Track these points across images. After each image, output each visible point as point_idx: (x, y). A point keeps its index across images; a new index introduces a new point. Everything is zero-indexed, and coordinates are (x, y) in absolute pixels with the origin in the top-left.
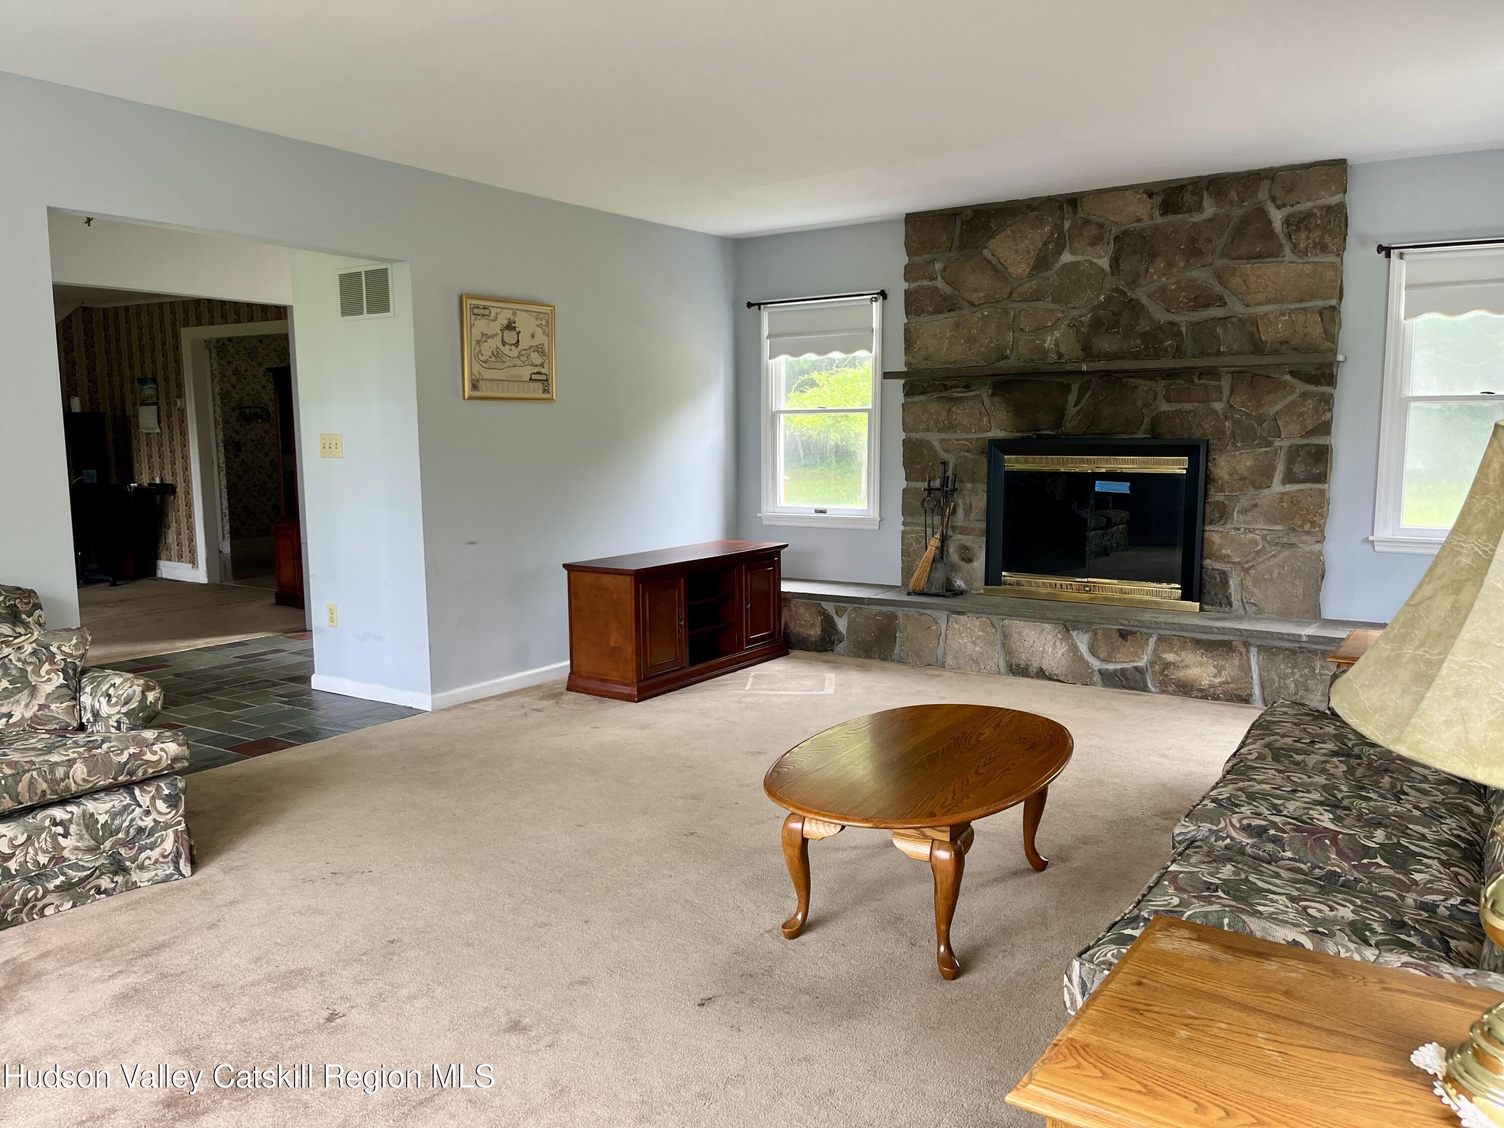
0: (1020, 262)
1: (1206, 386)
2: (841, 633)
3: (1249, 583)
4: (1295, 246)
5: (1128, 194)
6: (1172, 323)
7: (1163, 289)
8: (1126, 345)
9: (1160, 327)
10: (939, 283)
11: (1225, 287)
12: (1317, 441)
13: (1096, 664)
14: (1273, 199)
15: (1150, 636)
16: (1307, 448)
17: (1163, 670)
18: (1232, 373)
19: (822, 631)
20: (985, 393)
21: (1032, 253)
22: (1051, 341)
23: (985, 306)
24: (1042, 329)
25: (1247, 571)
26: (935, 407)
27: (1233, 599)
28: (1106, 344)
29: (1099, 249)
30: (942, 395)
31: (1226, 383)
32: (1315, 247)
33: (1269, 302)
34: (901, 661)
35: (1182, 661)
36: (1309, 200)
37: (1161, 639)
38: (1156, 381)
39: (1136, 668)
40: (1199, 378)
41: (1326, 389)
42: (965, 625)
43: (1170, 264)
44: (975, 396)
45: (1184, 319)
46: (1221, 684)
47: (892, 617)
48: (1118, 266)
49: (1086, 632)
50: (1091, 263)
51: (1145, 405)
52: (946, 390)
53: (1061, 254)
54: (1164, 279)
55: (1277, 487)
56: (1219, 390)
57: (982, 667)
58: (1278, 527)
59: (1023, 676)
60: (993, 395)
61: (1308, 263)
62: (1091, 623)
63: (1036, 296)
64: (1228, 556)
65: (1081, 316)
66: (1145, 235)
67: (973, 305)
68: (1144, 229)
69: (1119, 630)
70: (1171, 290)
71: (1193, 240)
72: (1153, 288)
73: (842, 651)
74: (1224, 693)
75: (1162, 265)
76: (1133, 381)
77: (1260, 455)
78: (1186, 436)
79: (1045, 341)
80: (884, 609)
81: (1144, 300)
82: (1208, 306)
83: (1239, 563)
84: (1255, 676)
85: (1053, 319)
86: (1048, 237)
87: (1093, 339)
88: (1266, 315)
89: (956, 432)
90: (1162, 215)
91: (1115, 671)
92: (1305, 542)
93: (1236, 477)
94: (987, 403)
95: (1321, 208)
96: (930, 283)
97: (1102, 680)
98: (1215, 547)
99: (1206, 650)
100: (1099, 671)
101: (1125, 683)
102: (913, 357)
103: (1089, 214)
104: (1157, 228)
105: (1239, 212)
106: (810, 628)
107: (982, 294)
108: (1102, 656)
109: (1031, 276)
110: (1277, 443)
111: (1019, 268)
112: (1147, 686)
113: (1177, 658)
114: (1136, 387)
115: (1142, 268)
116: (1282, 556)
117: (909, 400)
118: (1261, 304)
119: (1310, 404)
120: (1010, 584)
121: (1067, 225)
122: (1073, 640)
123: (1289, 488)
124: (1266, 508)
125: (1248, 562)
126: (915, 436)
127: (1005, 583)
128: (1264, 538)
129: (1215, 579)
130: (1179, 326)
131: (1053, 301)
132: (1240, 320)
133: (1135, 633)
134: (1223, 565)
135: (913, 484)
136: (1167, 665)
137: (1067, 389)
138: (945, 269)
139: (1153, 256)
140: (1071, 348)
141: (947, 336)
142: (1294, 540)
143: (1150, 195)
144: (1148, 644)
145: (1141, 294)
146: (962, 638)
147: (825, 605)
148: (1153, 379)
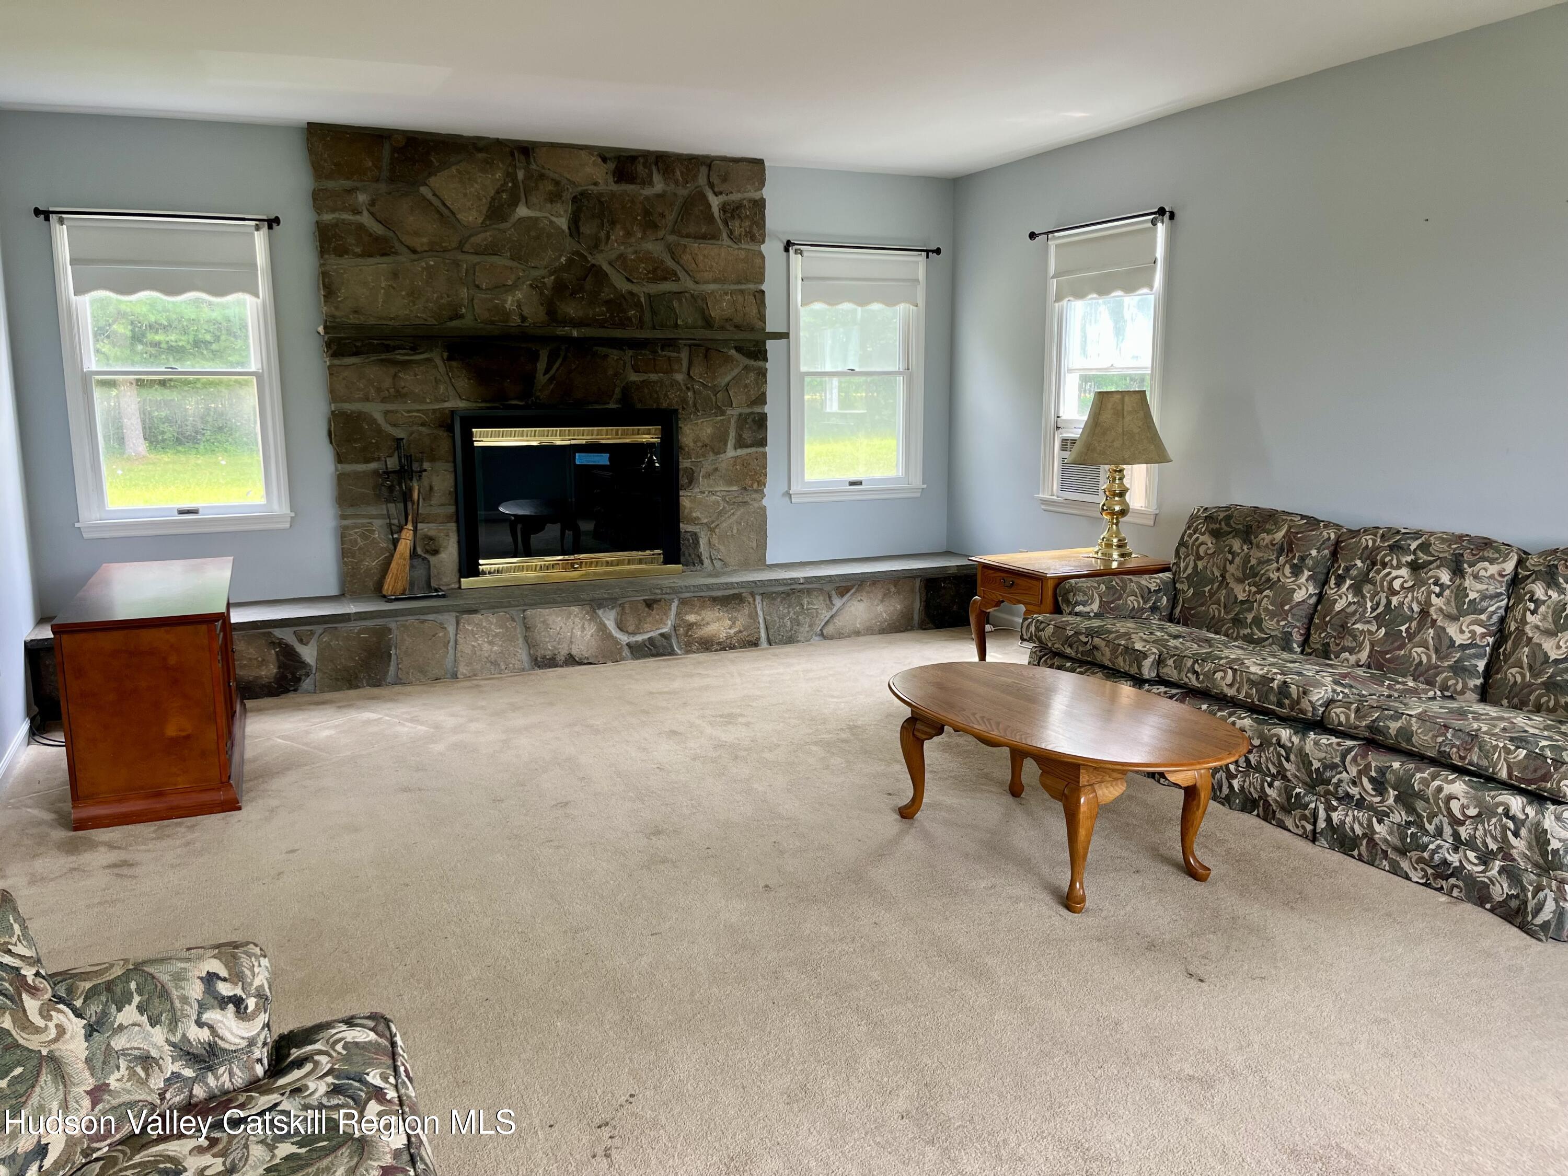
0: (470, 209)
1: (669, 358)
2: (310, 666)
3: (715, 541)
4: (731, 232)
5: (582, 153)
6: (631, 293)
7: (622, 257)
8: (591, 312)
9: (623, 296)
10: (365, 219)
11: (678, 263)
12: (757, 409)
13: (624, 638)
14: (711, 186)
15: (672, 600)
16: (752, 416)
17: (687, 633)
18: (690, 346)
19: (279, 667)
20: (437, 356)
21: (484, 200)
22: (513, 301)
23: (430, 253)
24: (503, 288)
25: (712, 530)
26: (374, 372)
27: (703, 557)
28: (571, 309)
29: (559, 207)
30: (383, 357)
31: (684, 355)
32: (746, 236)
33: (715, 281)
34: (398, 682)
35: (703, 619)
36: (739, 191)
37: (683, 602)
38: (624, 350)
39: (662, 635)
40: (662, 350)
41: (760, 363)
42: (478, 625)
43: (629, 234)
44: (427, 360)
45: (643, 290)
46: (736, 633)
47: (384, 632)
48: (577, 228)
49: (613, 608)
50: (551, 222)
51: (616, 374)
52: (388, 351)
53: (517, 206)
54: (622, 248)
55: (731, 453)
56: (679, 360)
57: (503, 667)
58: (735, 488)
59: (550, 667)
60: (450, 359)
61: (741, 249)
62: (616, 599)
63: (492, 250)
64: (698, 518)
65: (544, 278)
66: (603, 199)
67: (414, 251)
68: (601, 194)
69: (645, 600)
70: (631, 260)
71: (647, 213)
72: (613, 255)
73: (311, 688)
74: (738, 641)
75: (621, 233)
76: (603, 350)
77: (717, 423)
78: (655, 406)
79: (505, 301)
80: (370, 623)
81: (606, 267)
82: (665, 279)
83: (706, 524)
84: (761, 620)
85: (513, 277)
86: (502, 185)
87: (558, 304)
88: (713, 292)
89: (406, 402)
90: (616, 182)
91: (644, 641)
92: (754, 500)
93: (700, 444)
94: (442, 369)
95: (750, 201)
96: (351, 217)
97: (632, 653)
98: (686, 511)
99: (722, 606)
100: (628, 645)
101: (654, 652)
102: (337, 308)
103: (543, 167)
104: (613, 195)
105: (683, 192)
106: (259, 667)
107: (425, 240)
108: (631, 629)
109: (484, 227)
110: (729, 412)
111: (471, 216)
112: (673, 650)
113: (699, 618)
114: (606, 356)
115: (603, 234)
116: (739, 513)
117: (336, 362)
118: (709, 283)
119: (752, 376)
120: (489, 573)
121: (521, 175)
122: (601, 619)
123: (740, 452)
124: (724, 471)
125: (713, 522)
126: (348, 407)
127: (484, 573)
128: (724, 500)
129: (688, 540)
130: (639, 297)
131: (512, 258)
132: (692, 296)
133: (660, 601)
134: (694, 527)
135: (349, 468)
136: (690, 626)
137: (535, 357)
138: (373, 203)
139: (613, 223)
140: (535, 313)
141: (383, 285)
142: (747, 499)
143: (604, 160)
144: (670, 609)
145: (601, 260)
146: (476, 640)
147: (278, 633)
148: (621, 349)
